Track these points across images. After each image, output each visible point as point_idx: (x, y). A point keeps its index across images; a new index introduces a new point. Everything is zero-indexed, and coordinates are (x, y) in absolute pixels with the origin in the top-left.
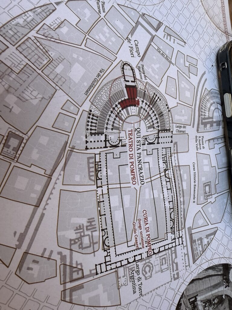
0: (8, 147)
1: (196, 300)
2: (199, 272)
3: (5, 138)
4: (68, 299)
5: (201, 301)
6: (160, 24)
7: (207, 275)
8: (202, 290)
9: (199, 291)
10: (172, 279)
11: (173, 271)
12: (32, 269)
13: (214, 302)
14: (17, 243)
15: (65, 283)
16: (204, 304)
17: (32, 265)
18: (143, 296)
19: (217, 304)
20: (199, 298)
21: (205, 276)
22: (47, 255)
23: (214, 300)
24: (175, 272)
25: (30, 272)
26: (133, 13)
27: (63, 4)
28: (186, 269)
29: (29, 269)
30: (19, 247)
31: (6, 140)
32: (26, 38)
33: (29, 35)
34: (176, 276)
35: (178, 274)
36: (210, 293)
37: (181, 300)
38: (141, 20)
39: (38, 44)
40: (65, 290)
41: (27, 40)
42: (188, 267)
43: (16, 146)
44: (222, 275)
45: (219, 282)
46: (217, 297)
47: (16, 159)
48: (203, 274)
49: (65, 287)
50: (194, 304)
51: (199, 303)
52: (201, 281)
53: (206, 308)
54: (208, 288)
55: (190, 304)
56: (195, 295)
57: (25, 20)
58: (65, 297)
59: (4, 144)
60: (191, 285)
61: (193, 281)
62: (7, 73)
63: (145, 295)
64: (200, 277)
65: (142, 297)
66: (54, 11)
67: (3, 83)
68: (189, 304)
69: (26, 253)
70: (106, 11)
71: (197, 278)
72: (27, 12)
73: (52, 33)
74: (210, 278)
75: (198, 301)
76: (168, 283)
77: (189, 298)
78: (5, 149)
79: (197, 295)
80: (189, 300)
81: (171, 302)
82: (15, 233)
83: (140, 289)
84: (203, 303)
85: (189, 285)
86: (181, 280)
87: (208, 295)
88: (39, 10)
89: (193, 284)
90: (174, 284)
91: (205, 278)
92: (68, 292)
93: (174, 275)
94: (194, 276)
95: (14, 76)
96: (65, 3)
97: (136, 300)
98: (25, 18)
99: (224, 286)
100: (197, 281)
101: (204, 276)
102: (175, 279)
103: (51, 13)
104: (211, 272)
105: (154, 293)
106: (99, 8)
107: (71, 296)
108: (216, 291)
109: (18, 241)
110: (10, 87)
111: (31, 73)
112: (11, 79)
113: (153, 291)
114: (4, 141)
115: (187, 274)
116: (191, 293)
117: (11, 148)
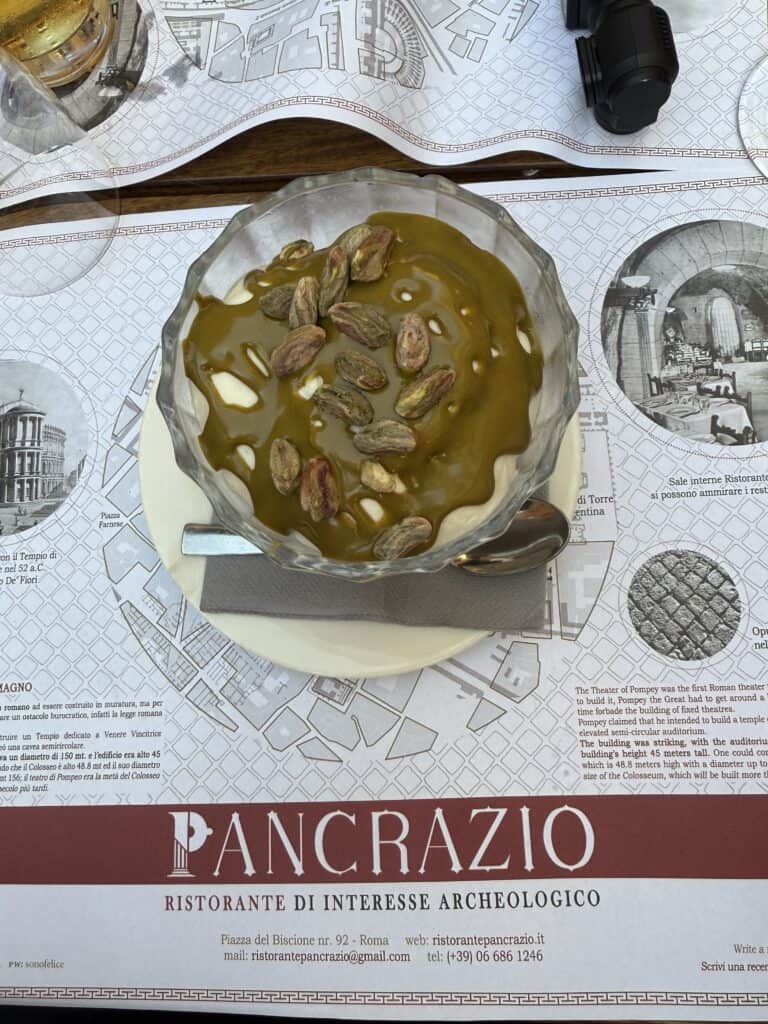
0: (333, 694)
1: (656, 380)
2: (607, 365)
3: (321, 697)
4: (576, 631)
5: (662, 368)
6: (128, 403)
7: (615, 346)
8: (642, 363)
9: (643, 370)
10: (603, 430)
11: (590, 424)
12: (517, 679)
13: (672, 340)
14: (475, 695)
15: (551, 632)
16: (670, 363)
17: (512, 679)
18: (614, 495)
19: (677, 332)
20: (655, 373)
21: (616, 352)
22: (501, 655)
23: (668, 339)
24: (593, 420)
25: (520, 682)
26: (113, 459)
27: (117, 587)
28: (594, 394)
29: (515, 684)
30: (480, 694)
31: (324, 696)
32: (184, 653)
33: (180, 649)
34: (600, 420)
35: (597, 415)
36: (653, 346)
37: (648, 412)
38: (125, 443)
39: (192, 637)
40: (562, 634)
41: (187, 653)
42: (590, 389)
43: (333, 684)
44: (626, 308)
45: (635, 322)
46: (664, 329)
47: (352, 685)
48: (611, 356)
49: (556, 633)
50: (664, 385)
51: (664, 374)
52: (624, 364)
53: (679, 360)
54: (641, 348)
55: (662, 393)
56: (647, 379)
57: (157, 651)
58: (572, 635)
59: (329, 699)
60: (626, 387)
61: (620, 382)
62: (236, 685)
63: (614, 490)
64: (616, 365)
65: (616, 499)
66: (132, 605)
67: (250, 691)
68: (660, 396)
69: (492, 685)
70: (117, 512)
71: (616, 371)
72: (142, 647)
73: (171, 613)
74: (623, 341)
75: (660, 374)
76: (608, 438)
77: (649, 395)
78: (336, 698)
79: (649, 375)
80: (652, 395)
81: (646, 436)
82: (460, 697)
83: (600, 500)
84: (667, 363)
85: (624, 392)
86: (612, 409)
87: (654, 350)
88: (136, 628)
89: (627, 382)
90: (613, 424)
91: (619, 353)
92: (566, 630)
93: (597, 423)
94: (610, 377)
95: (240, 677)
96: (114, 585)
97: (616, 509)
98: (153, 651)
99: (650, 306)
100: (623, 371)
101: (616, 356)
102: (605, 422)
103: (137, 610)
104: (612, 338)
105: (617, 470)
106: (113, 525)
107: (572, 625)
108: (651, 330)
109: (471, 694)
110: (254, 683)
111: (234, 653)
112: (244, 681)
113: (613, 473)
114: (325, 699)
115: (603, 393)
116: (640, 389)
117: (335, 690)
